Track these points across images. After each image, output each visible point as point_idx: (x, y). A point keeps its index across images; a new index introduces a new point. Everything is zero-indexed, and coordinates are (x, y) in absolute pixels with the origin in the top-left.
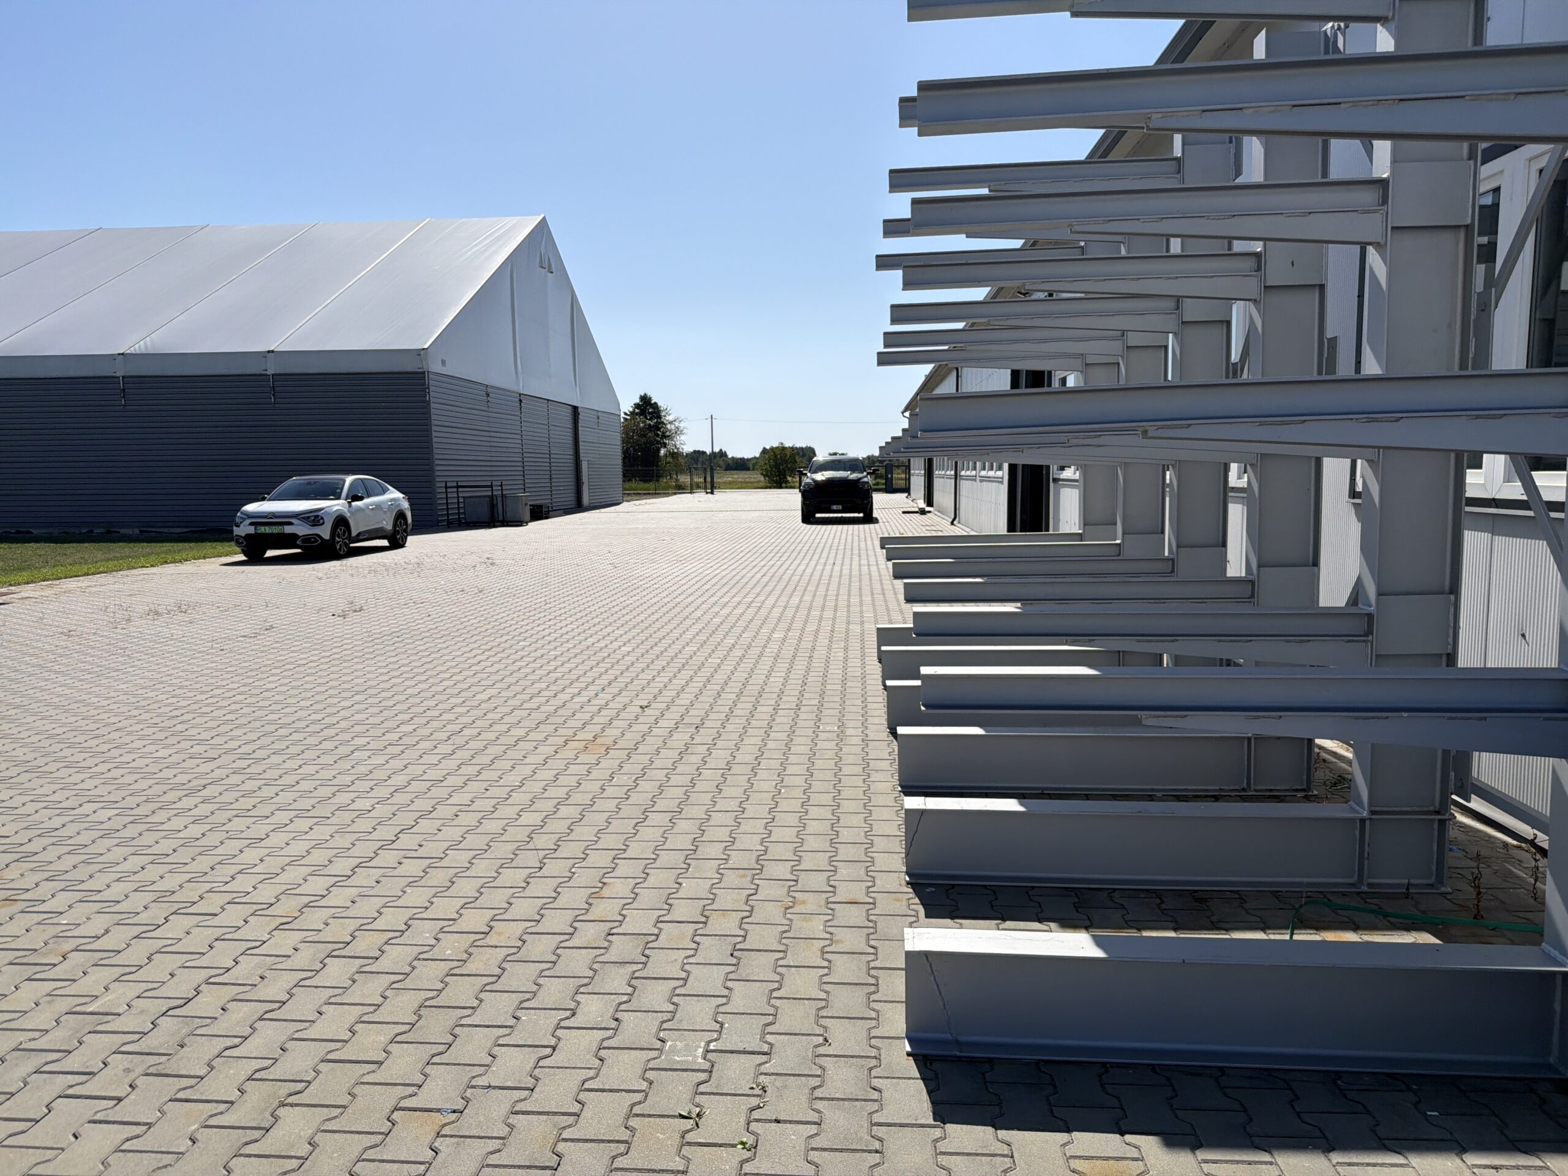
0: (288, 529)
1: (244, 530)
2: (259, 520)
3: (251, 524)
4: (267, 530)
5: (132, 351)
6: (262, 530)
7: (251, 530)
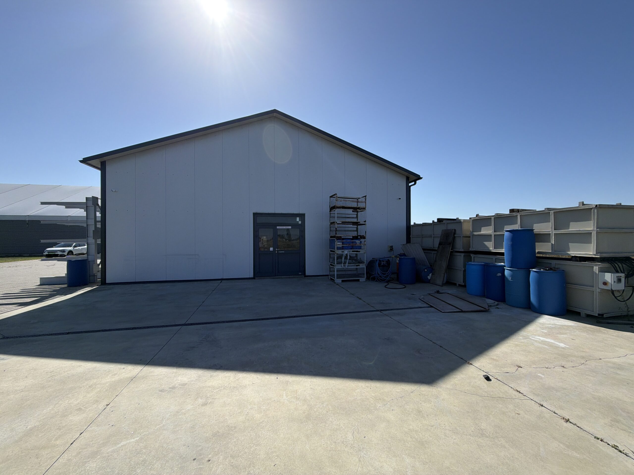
0: (56, 253)
1: (46, 253)
2: (49, 252)
3: (48, 252)
4: (51, 253)
5: (31, 215)
6: (50, 253)
7: (47, 253)
